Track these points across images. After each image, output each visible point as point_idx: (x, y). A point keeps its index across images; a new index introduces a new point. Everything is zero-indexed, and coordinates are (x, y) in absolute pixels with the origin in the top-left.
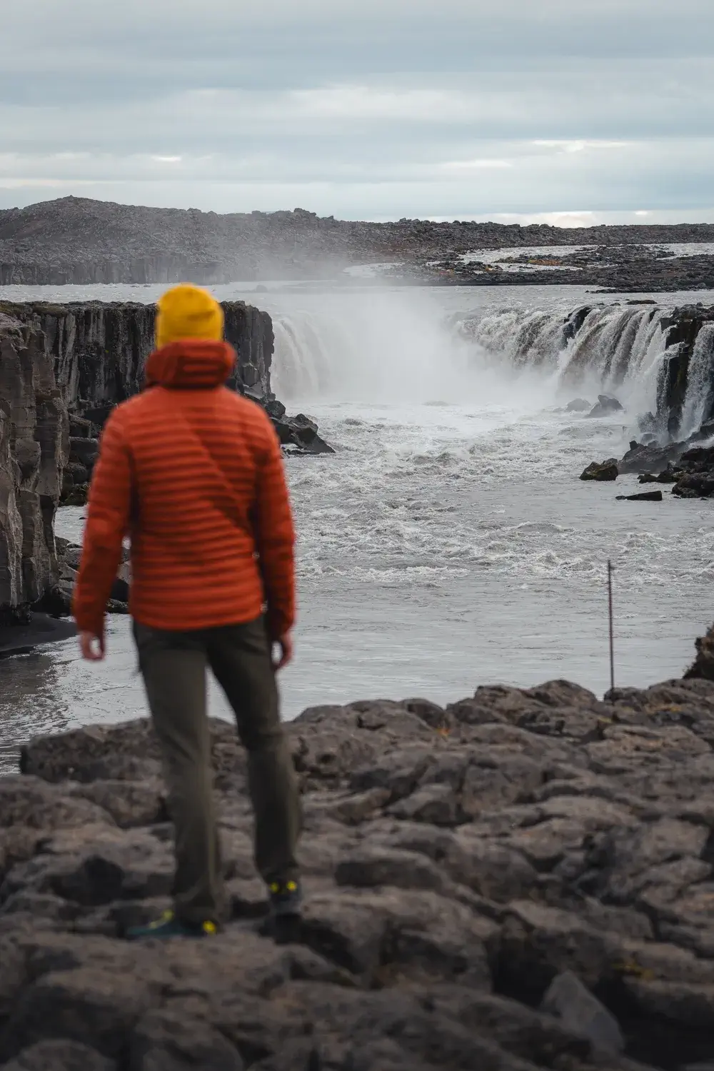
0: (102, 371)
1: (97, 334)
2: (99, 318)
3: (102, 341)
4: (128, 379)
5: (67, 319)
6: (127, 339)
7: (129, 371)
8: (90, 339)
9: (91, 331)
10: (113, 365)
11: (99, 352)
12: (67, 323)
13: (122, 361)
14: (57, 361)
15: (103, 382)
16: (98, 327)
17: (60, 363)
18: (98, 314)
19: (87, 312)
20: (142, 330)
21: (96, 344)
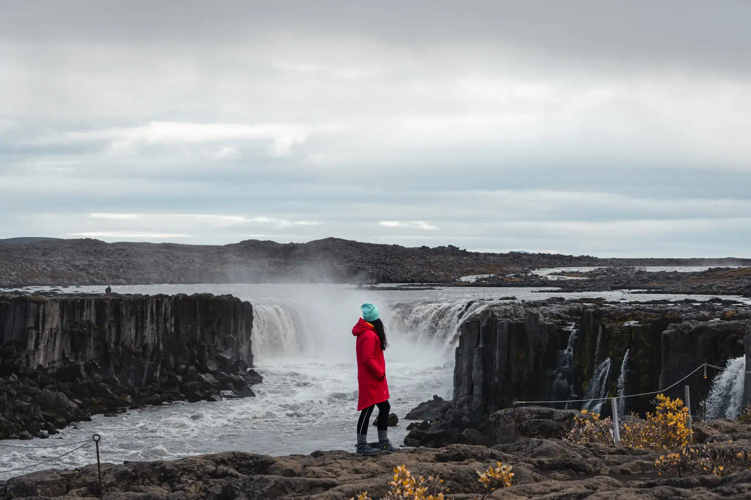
0: (92, 340)
1: (90, 315)
2: (91, 305)
3: (93, 320)
4: (112, 346)
5: (46, 306)
6: (113, 319)
7: (113, 339)
8: (84, 319)
9: (85, 313)
10: (101, 336)
11: (90, 328)
12: (46, 308)
13: (108, 334)
14: (38, 334)
15: (93, 347)
16: (90, 311)
17: (40, 335)
18: (90, 301)
19: (83, 301)
20: (124, 312)
21: (89, 322)
